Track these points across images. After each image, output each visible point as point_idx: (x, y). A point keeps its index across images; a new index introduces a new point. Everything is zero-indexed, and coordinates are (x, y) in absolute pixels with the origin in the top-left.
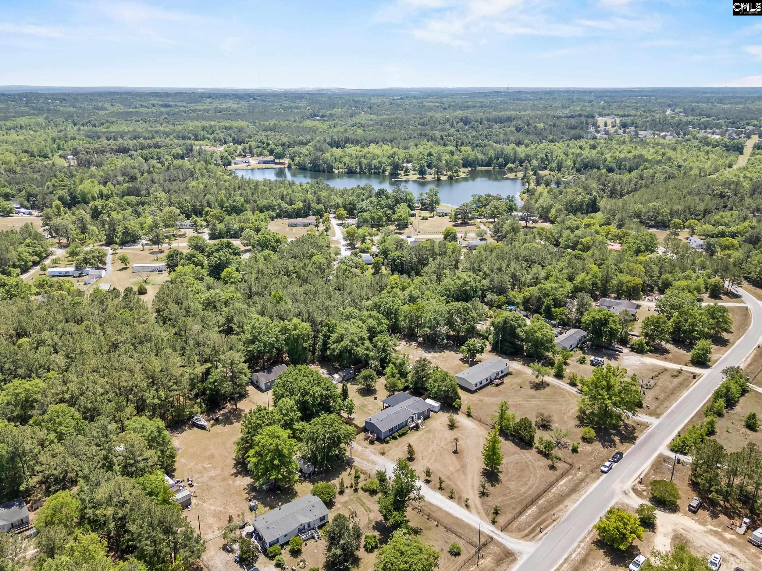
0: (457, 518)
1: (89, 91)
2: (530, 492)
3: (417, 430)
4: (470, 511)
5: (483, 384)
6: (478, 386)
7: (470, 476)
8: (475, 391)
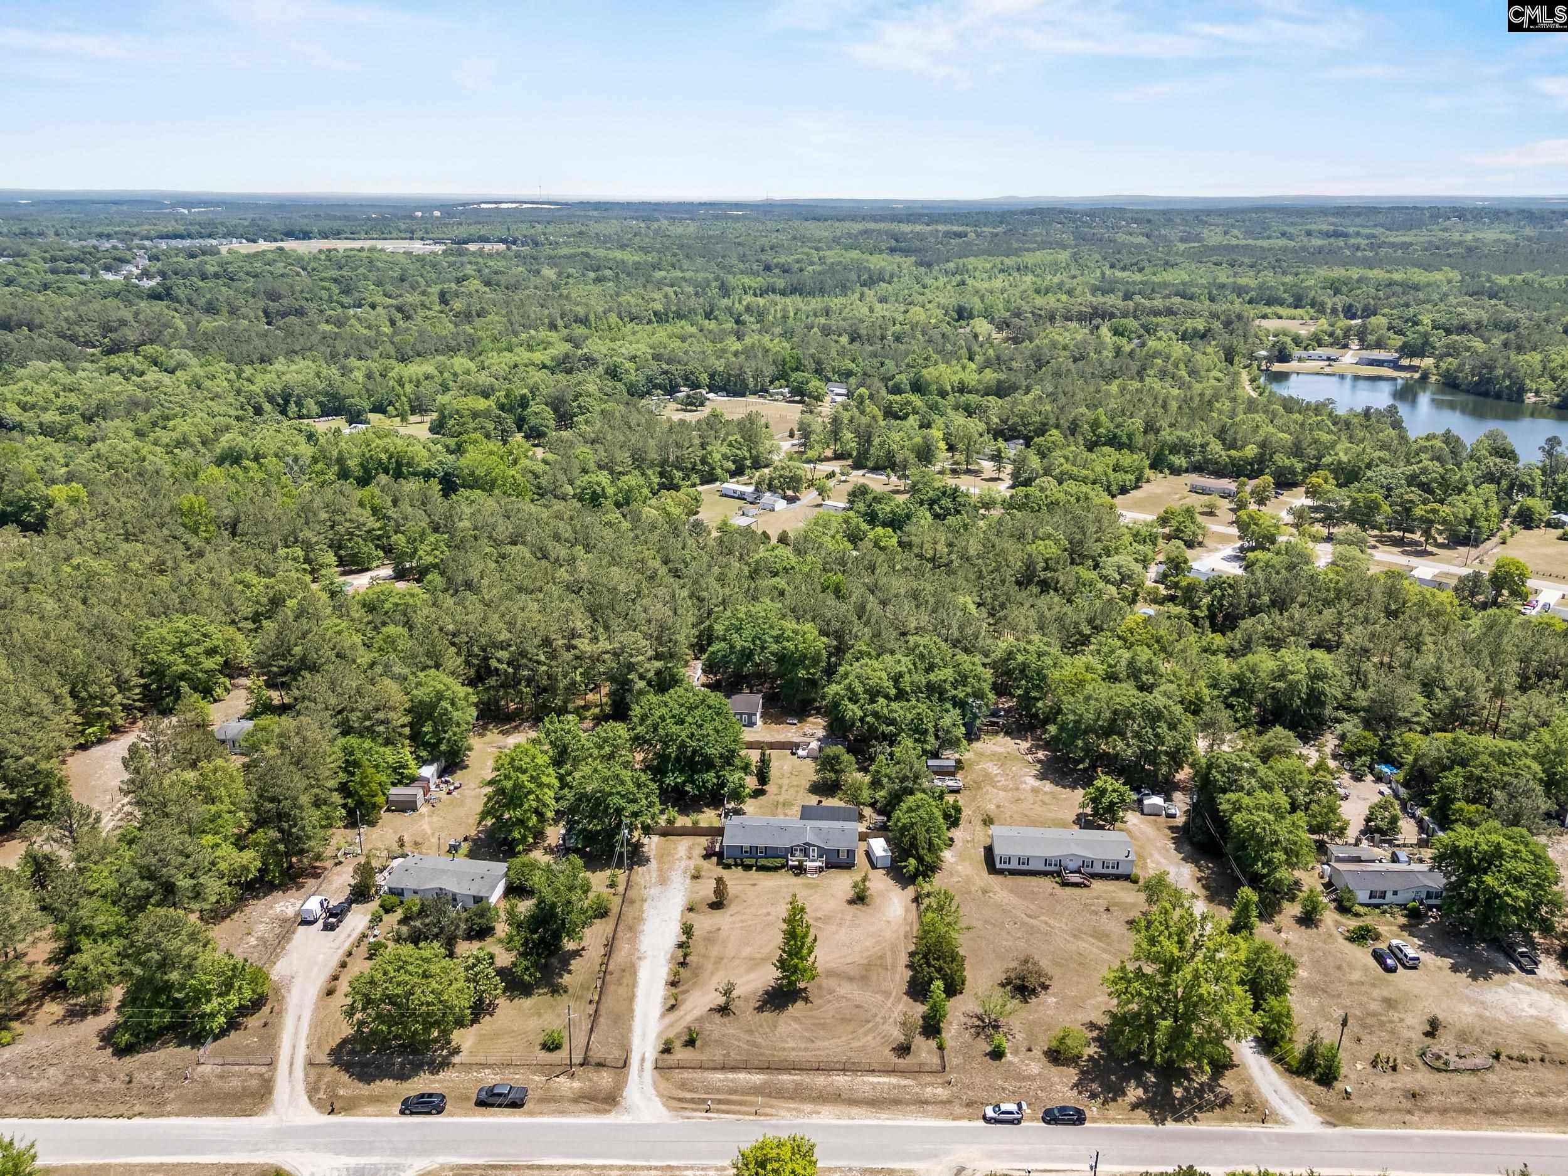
0: (631, 1011)
1: (1199, 206)
2: (794, 1053)
3: (797, 875)
4: (663, 1016)
5: (1033, 866)
6: (1014, 865)
7: (752, 976)
8: (1001, 872)
